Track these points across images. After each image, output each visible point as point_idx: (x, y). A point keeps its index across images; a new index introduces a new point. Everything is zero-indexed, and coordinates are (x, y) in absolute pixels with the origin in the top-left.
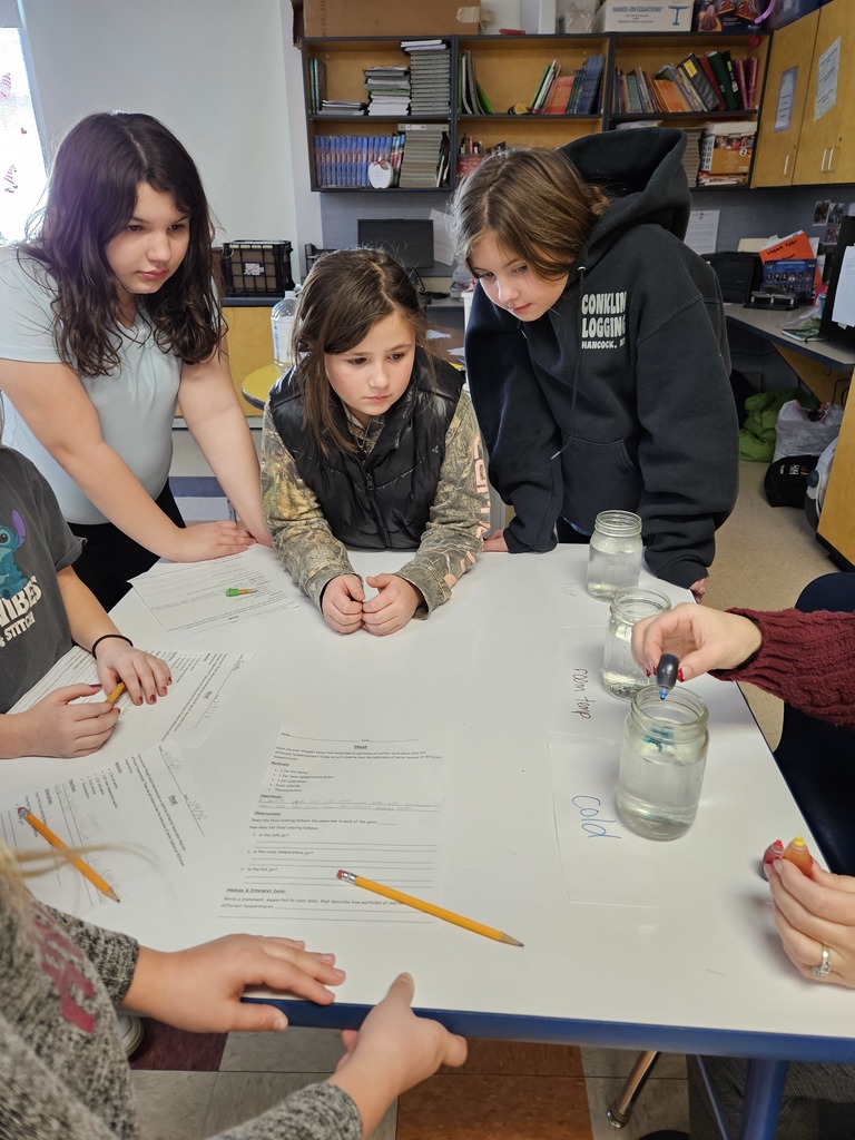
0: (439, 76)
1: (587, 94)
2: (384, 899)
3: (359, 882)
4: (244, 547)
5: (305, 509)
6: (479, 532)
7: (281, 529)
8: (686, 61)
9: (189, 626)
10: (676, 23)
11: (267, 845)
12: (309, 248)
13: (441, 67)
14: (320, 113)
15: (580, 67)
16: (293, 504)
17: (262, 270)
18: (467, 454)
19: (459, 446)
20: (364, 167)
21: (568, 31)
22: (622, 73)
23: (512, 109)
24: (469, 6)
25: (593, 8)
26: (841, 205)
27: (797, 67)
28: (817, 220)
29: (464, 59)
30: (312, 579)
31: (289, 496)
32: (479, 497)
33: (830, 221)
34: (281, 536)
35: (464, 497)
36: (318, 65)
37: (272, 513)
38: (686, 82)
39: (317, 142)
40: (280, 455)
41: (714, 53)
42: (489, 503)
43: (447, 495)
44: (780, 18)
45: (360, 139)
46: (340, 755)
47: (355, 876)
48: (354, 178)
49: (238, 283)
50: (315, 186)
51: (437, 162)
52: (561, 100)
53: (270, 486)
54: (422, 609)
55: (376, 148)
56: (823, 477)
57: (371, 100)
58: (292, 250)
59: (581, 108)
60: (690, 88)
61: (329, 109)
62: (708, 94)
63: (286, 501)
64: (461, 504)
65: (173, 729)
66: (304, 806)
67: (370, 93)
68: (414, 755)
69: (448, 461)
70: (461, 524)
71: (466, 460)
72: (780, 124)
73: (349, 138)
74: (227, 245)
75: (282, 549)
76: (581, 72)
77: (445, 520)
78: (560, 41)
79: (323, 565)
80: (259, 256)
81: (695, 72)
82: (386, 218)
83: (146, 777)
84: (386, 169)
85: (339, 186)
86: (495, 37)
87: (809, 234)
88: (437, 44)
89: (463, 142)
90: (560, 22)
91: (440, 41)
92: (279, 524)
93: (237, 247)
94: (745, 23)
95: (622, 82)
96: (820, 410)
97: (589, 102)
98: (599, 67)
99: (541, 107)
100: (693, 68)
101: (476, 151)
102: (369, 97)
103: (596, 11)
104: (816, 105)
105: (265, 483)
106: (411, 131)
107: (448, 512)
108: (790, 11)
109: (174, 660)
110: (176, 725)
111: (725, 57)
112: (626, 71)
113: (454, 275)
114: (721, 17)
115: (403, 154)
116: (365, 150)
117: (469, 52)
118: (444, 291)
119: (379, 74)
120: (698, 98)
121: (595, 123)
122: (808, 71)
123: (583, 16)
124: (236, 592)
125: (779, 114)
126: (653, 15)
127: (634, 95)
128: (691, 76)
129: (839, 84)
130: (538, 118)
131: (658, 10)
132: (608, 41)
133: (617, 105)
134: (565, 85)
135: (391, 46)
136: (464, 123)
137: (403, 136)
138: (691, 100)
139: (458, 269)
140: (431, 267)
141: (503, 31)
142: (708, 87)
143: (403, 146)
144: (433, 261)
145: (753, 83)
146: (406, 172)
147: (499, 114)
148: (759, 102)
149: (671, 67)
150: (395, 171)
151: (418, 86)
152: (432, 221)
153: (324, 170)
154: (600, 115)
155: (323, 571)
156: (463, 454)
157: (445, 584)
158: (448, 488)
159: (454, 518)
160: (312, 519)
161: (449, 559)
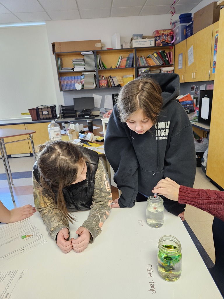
0: (92, 60)
1: (130, 62)
5: (50, 203)
6: (109, 204)
8: (154, 53)
9: (5, 256)
10: (151, 45)
12: (61, 106)
13: (92, 58)
14: (61, 71)
15: (128, 56)
16: (45, 203)
17: (48, 113)
18: (102, 180)
19: (99, 178)
20: (74, 84)
21: (124, 48)
22: (138, 57)
23: (112, 67)
24: (98, 43)
26: (198, 86)
27: (182, 53)
28: (192, 90)
29: (98, 56)
30: (52, 232)
31: (43, 200)
32: (108, 192)
33: (195, 90)
34: (42, 213)
35: (103, 193)
36: (60, 59)
37: (38, 207)
38: (155, 58)
39: (61, 78)
40: (39, 188)
41: (161, 51)
42: (111, 194)
43: (97, 193)
44: (176, 42)
45: (72, 77)
48: (71, 88)
49: (41, 117)
50: (61, 90)
51: (93, 82)
52: (124, 64)
53: (36, 197)
54: (91, 239)
55: (77, 79)
56: (205, 160)
57: (74, 67)
58: (56, 107)
59: (129, 66)
60: (156, 60)
61: (63, 70)
62: (160, 61)
63: (42, 202)
64: (102, 196)
67: (74, 65)
69: (96, 183)
70: (103, 202)
71: (102, 182)
72: (180, 67)
73: (69, 77)
74: (37, 107)
75: (42, 217)
76: (128, 57)
77: (97, 201)
78: (122, 50)
79: (56, 225)
80: (47, 109)
81: (157, 56)
82: (81, 97)
84: (80, 84)
85: (68, 90)
87: (191, 94)
89: (100, 76)
90: (122, 46)
91: (91, 52)
92: (41, 210)
93: (40, 107)
94: (168, 43)
95: (139, 59)
96: (200, 139)
97: (131, 64)
98: (133, 56)
99: (119, 66)
101: (103, 78)
103: (131, 42)
104: (188, 62)
106: (86, 74)
107: (98, 199)
108: (179, 40)
111: (164, 52)
112: (139, 56)
113: (100, 110)
114: (162, 42)
115: (84, 80)
116: (74, 80)
117: (99, 54)
118: (98, 115)
119: (76, 61)
120: (158, 62)
121: (133, 69)
122: (185, 54)
123: (127, 44)
124: (25, 237)
125: (179, 65)
126: (144, 43)
127: (142, 62)
128: (156, 57)
129: (194, 57)
130: (118, 69)
131: (146, 41)
132: (134, 50)
133: (138, 65)
134: (124, 60)
135: (79, 54)
136: (99, 71)
137: (84, 76)
138: (156, 62)
139: (101, 109)
140: (94, 109)
141: (107, 49)
142: (160, 59)
143: (84, 78)
144: (94, 107)
145: (171, 58)
146: (85, 85)
147: (108, 69)
148: (173, 62)
149: (151, 55)
150: (82, 85)
151: (87, 63)
152: (93, 97)
153: (63, 86)
154: (134, 67)
155: (56, 228)
156: (100, 180)
157: (99, 227)
158: (97, 191)
159: (100, 201)
160: (52, 206)
161: (100, 217)
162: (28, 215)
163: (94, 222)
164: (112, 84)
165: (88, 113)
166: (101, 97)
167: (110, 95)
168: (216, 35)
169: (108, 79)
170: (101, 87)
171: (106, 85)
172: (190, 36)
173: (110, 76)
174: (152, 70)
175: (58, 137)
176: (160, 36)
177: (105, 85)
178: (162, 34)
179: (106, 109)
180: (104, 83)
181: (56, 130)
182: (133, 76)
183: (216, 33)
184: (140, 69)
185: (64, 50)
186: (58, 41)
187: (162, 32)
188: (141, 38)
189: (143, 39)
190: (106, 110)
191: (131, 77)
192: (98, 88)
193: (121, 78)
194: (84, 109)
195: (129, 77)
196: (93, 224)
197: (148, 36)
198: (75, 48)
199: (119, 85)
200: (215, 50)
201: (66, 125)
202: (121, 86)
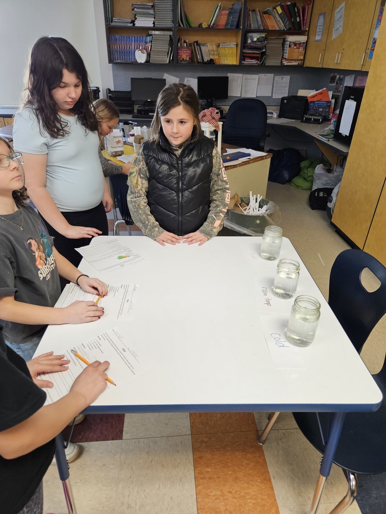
0: (167, 8)
1: (234, 20)
8: (277, 6)
12: (108, 91)
13: (169, 4)
14: (112, 24)
15: (231, 7)
20: (133, 52)
22: (249, 10)
23: (200, 25)
26: (342, 77)
27: (325, 13)
28: (331, 82)
33: (337, 83)
38: (277, 16)
39: (111, 38)
41: (289, 3)
45: (131, 37)
48: (128, 57)
50: (111, 61)
51: (168, 50)
52: (223, 21)
55: (138, 42)
56: (334, 199)
57: (136, 19)
58: (100, 91)
59: (232, 26)
60: (279, 19)
61: (116, 22)
62: (286, 22)
65: (120, 314)
67: (135, 15)
72: (317, 38)
73: (126, 37)
76: (232, 9)
81: (281, 11)
82: (143, 77)
84: (143, 53)
85: (121, 61)
87: (329, 89)
89: (179, 40)
95: (249, 15)
96: (332, 168)
97: (236, 23)
98: (240, 7)
99: (214, 24)
100: (280, 9)
101: (185, 46)
102: (135, 17)
104: (333, 32)
106: (155, 34)
111: (294, 5)
112: (251, 9)
115: (151, 46)
116: (133, 43)
119: (139, 6)
120: (282, 23)
121: (237, 33)
122: (330, 15)
125: (317, 34)
127: (255, 21)
128: (279, 13)
129: (344, 23)
130: (213, 29)
133: (247, 25)
134: (225, 14)
136: (180, 31)
137: (151, 37)
142: (286, 19)
143: (152, 41)
145: (306, 18)
146: (153, 55)
147: (194, 27)
148: (308, 27)
149: (271, 9)
150: (148, 54)
151: (158, 13)
152: (165, 80)
153: (114, 53)
154: (240, 29)
161: (215, 217)
164: (199, 57)
167: (194, 78)
169: (193, 48)
170: (179, 62)
171: (189, 58)
173: (197, 42)
174: (269, 38)
177: (188, 59)
180: (185, 55)
182: (237, 45)
184: (250, 34)
191: (233, 46)
192: (175, 64)
193: (215, 48)
194: (149, 100)
195: (230, 46)
199: (211, 61)
200: (378, 18)
201: (126, 127)
202: (214, 63)
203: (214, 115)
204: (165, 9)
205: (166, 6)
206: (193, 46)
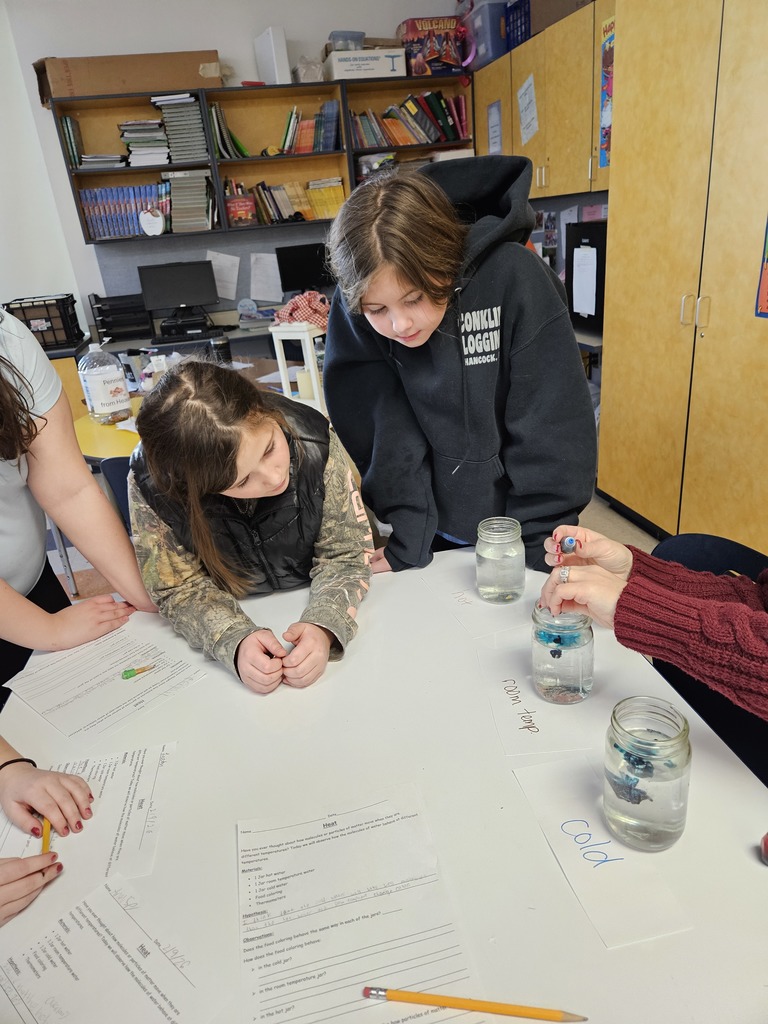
0: (192, 126)
1: (329, 135)
2: (423, 1008)
3: (391, 995)
4: (124, 619)
5: (190, 573)
6: (366, 558)
7: (165, 598)
8: (406, 101)
9: (92, 724)
10: (393, 70)
11: (271, 979)
12: (92, 298)
13: (193, 117)
14: (81, 167)
15: (318, 112)
17: (49, 324)
18: (344, 490)
19: (335, 483)
20: (135, 217)
21: (302, 81)
22: (355, 115)
23: (264, 152)
24: (209, 62)
25: (320, 59)
26: (553, 214)
27: (499, 101)
29: (213, 110)
30: (219, 643)
31: (171, 565)
32: (360, 526)
33: (547, 227)
34: (169, 604)
35: (347, 529)
36: (71, 123)
37: (156, 585)
38: (410, 119)
40: (155, 527)
41: (428, 94)
42: (370, 530)
43: (330, 531)
44: (478, 63)
45: (125, 189)
46: (313, 840)
47: (385, 990)
48: (126, 228)
50: (89, 239)
51: (206, 205)
52: (307, 141)
53: (147, 557)
54: (336, 648)
55: (143, 196)
57: (130, 152)
58: (75, 302)
59: (326, 146)
60: (414, 124)
61: (89, 163)
62: (430, 129)
64: (345, 536)
65: (114, 857)
66: (295, 915)
67: (128, 145)
68: (389, 820)
69: (327, 499)
70: (349, 555)
71: (344, 495)
72: (493, 149)
73: (114, 190)
74: (6, 305)
75: (171, 616)
76: (320, 115)
78: (296, 90)
79: (226, 626)
80: (44, 312)
81: (416, 110)
82: (164, 263)
83: (102, 930)
84: (157, 216)
85: (113, 237)
86: (238, 89)
88: (185, 97)
89: (226, 185)
90: (294, 73)
91: (188, 95)
92: (165, 593)
93: (18, 306)
94: (450, 66)
95: (356, 123)
97: (332, 141)
98: (335, 111)
99: (290, 147)
100: (413, 106)
101: (240, 193)
102: (128, 149)
103: (324, 60)
104: (522, 132)
105: (139, 555)
106: (174, 179)
107: (334, 546)
109: (88, 769)
110: (115, 853)
111: (439, 96)
112: (358, 112)
113: (239, 307)
114: (429, 63)
115: (171, 201)
116: (132, 200)
117: (217, 103)
118: (232, 324)
119: (133, 128)
120: (421, 131)
121: (339, 158)
122: (509, 105)
123: (313, 67)
124: (132, 673)
125: (491, 141)
126: (373, 64)
127: (369, 133)
128: (413, 113)
129: (538, 112)
130: (289, 158)
131: (376, 59)
132: (339, 87)
133: (356, 141)
134: (308, 127)
135: (142, 101)
136: (224, 167)
137: (168, 184)
138: (416, 134)
139: (242, 302)
140: (215, 302)
141: (242, 83)
142: (428, 122)
143: (170, 193)
144: (218, 298)
145: (464, 117)
146: (176, 217)
147: (253, 157)
148: (472, 131)
149: (395, 107)
150: (166, 217)
151: (174, 137)
152: (210, 262)
153: (94, 223)
154: (344, 151)
155: (229, 632)
156: (340, 491)
157: (350, 617)
158: (330, 524)
159: (341, 551)
160: (198, 581)
161: (347, 593)
162: (116, 623)
163: (334, 607)
164: (272, 211)
165: (199, 319)
166: (236, 260)
167: (268, 252)
168: (604, 40)
169: (257, 195)
170: (234, 225)
171: (252, 215)
172: (522, 42)
173: (263, 185)
174: (403, 160)
175: (121, 401)
176: (420, 41)
177: (250, 217)
178: (427, 33)
179: (260, 304)
180: (242, 211)
181: (108, 377)
182: (342, 181)
183: (606, 31)
184: (364, 159)
185: (84, 87)
186: (58, 57)
187: (427, 27)
188: (358, 47)
189: (365, 48)
190: (258, 307)
191: (336, 184)
192: (225, 230)
193: (300, 191)
194: (182, 306)
195: (329, 185)
196: (332, 612)
197: (382, 39)
198: (124, 82)
199: (298, 217)
200: (603, 90)
201: (134, 361)
202: (304, 220)
203: (317, 304)
204: (186, 127)
205: (189, 122)
206: (256, 192)
